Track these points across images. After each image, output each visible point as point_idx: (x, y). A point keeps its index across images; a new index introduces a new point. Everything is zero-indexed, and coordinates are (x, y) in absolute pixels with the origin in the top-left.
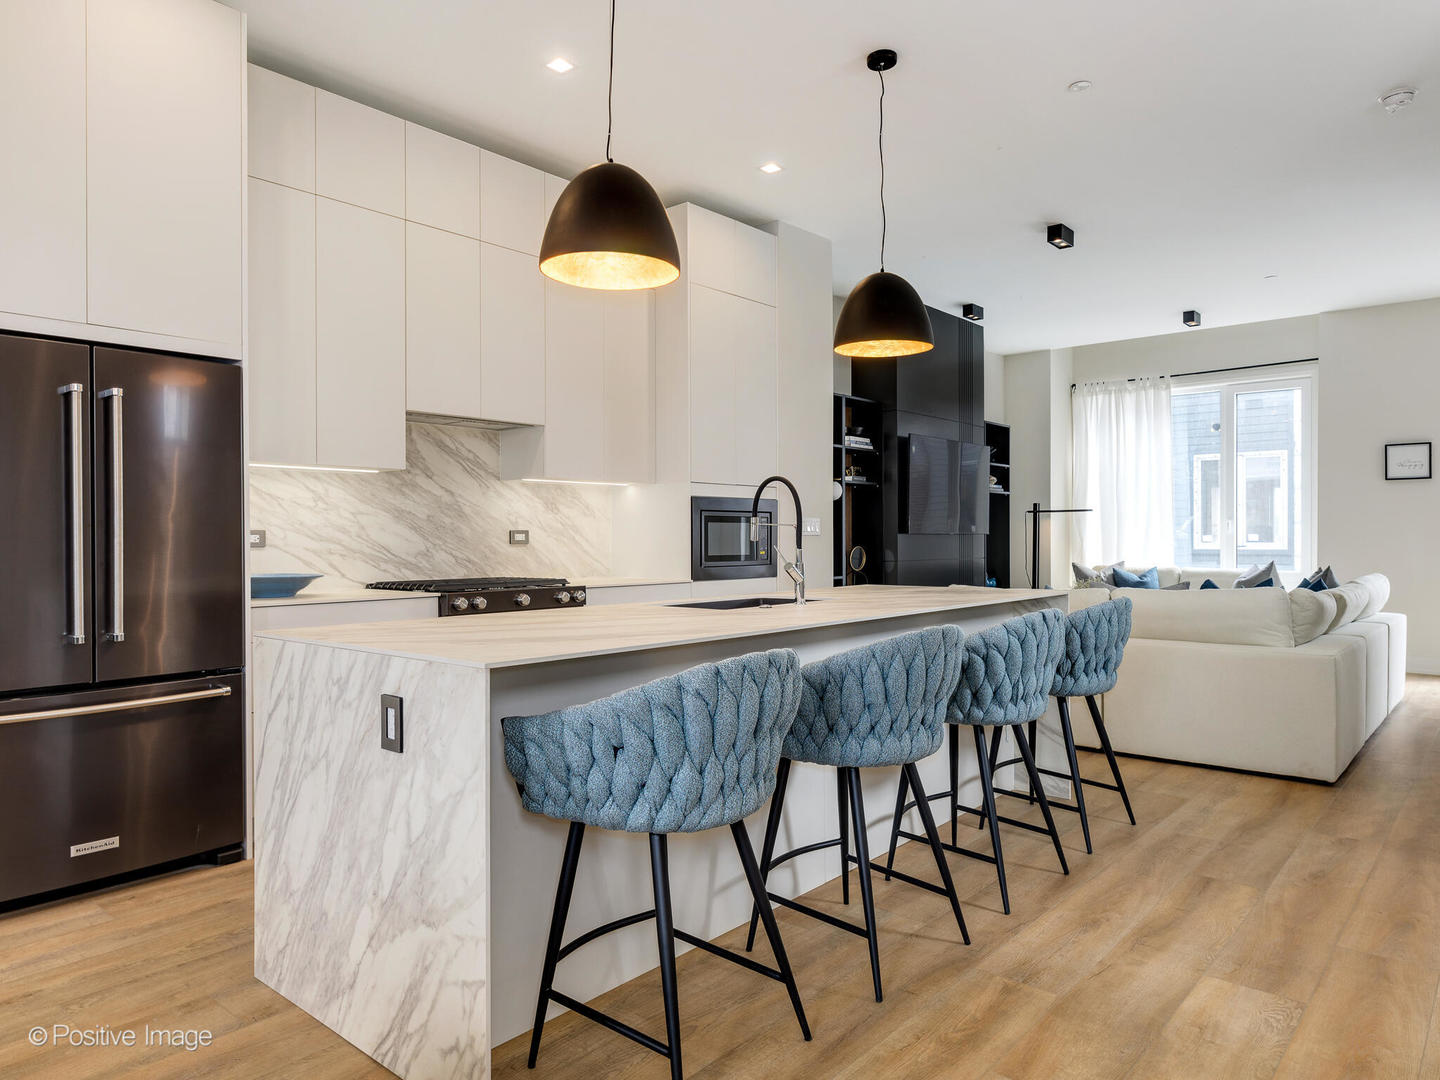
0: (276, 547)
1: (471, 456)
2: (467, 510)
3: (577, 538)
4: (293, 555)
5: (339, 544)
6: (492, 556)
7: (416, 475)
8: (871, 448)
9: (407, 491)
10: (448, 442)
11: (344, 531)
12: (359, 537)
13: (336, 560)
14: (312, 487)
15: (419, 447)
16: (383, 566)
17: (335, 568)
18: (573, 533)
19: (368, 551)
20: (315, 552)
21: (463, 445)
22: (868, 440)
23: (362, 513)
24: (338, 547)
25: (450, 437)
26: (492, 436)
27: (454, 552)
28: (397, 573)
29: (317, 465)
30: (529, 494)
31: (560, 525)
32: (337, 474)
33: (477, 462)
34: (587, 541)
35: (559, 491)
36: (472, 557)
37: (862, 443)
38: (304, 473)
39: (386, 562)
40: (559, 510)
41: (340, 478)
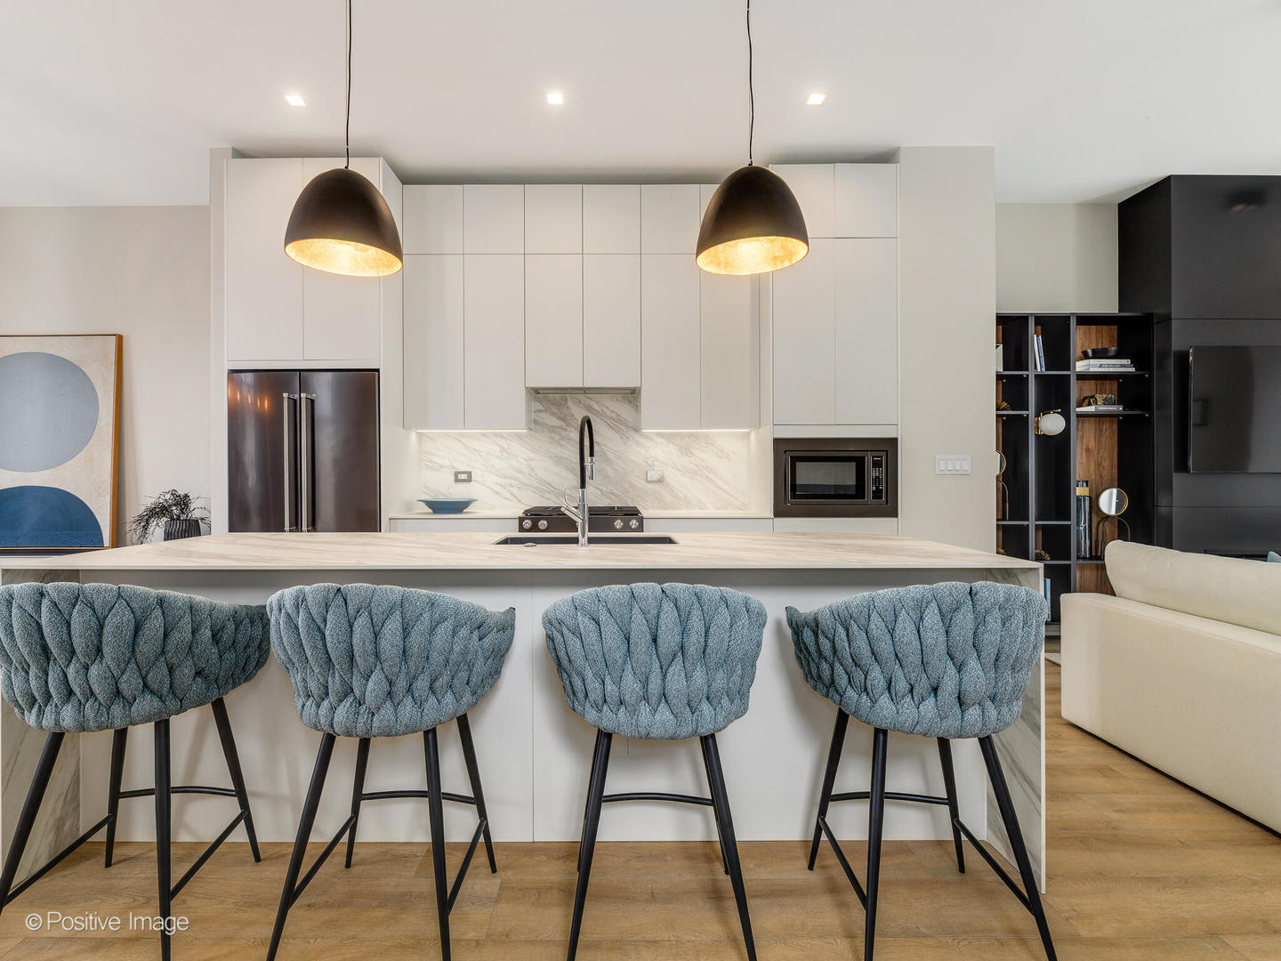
0: (478, 482)
1: (614, 416)
2: (610, 455)
3: (711, 476)
4: (488, 487)
5: (517, 480)
6: (631, 490)
7: (571, 431)
8: (1133, 370)
9: (565, 444)
10: (597, 408)
11: (520, 471)
12: (530, 475)
13: (515, 491)
14: (500, 443)
15: (573, 411)
16: (547, 495)
17: (515, 496)
18: (707, 473)
19: (536, 485)
20: (501, 485)
21: (607, 408)
22: (1127, 362)
23: (531, 460)
24: (517, 483)
25: (597, 403)
26: (631, 399)
27: (600, 487)
28: (556, 500)
29: (465, 429)
30: (664, 441)
31: (694, 466)
32: (516, 434)
33: (619, 420)
34: (721, 478)
35: (693, 438)
36: (615, 491)
37: (1122, 366)
38: (495, 435)
39: (549, 493)
40: (693, 455)
41: (519, 437)
